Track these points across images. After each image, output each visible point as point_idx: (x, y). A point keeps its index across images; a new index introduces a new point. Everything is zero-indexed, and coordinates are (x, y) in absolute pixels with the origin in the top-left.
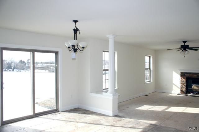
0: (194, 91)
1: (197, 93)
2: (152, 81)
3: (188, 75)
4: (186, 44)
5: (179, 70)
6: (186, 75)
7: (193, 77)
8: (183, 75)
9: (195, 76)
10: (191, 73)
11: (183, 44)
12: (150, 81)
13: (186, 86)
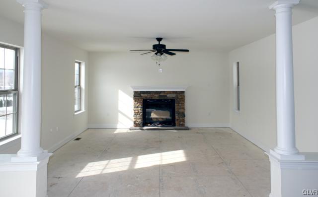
0: (155, 120)
1: (158, 124)
2: (83, 110)
3: (146, 95)
4: (161, 43)
5: (132, 87)
6: (142, 95)
7: (154, 98)
8: (137, 95)
9: (156, 97)
10: (150, 92)
11: (157, 43)
12: (80, 110)
13: (143, 114)
